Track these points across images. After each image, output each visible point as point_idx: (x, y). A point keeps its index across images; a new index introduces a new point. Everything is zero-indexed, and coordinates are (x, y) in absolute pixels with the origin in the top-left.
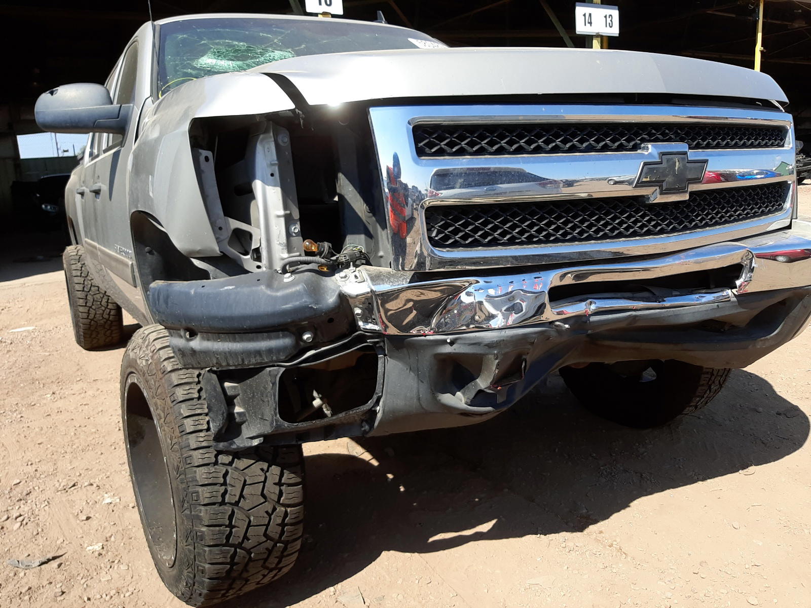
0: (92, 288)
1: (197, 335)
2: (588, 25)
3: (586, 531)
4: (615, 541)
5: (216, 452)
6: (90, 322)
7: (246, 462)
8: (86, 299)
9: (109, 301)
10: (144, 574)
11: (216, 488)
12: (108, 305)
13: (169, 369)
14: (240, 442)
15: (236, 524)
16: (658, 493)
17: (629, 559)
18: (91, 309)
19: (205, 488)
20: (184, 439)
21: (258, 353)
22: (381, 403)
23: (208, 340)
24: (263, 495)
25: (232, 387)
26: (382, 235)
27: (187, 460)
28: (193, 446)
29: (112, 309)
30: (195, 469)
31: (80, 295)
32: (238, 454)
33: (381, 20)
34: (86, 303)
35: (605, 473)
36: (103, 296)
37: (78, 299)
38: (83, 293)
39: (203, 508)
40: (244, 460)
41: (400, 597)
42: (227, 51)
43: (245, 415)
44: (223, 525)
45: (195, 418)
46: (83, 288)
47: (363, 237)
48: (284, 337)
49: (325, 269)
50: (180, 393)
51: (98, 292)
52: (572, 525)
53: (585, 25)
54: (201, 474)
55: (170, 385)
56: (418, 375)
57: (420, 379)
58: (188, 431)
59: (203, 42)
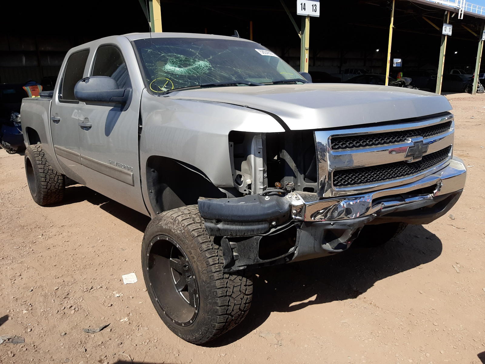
0: (49, 171)
1: (222, 222)
2: (303, 10)
3: (358, 298)
4: (372, 301)
5: (223, 273)
6: (48, 191)
7: (235, 276)
8: (46, 177)
9: (59, 178)
10: (158, 330)
11: (224, 289)
12: (58, 181)
13: (196, 235)
14: (234, 268)
15: (231, 305)
16: (384, 279)
17: (380, 309)
18: (48, 183)
19: (220, 290)
20: (209, 268)
21: (253, 230)
22: (297, 249)
23: (228, 225)
24: (240, 291)
25: (233, 244)
26: (300, 177)
27: (211, 278)
28: (214, 271)
29: (61, 183)
30: (215, 281)
31: (42, 175)
32: (231, 274)
33: (237, 35)
34: (46, 180)
35: (358, 270)
36: (55, 176)
37: (41, 178)
38: (44, 174)
39: (218, 299)
40: (233, 276)
41: (288, 332)
42: (176, 61)
43: (238, 256)
44: (225, 305)
45: (213, 258)
46: (44, 171)
47: (292, 177)
48: (265, 224)
49: (280, 193)
50: (204, 246)
51: (52, 173)
52: (351, 295)
53: (302, 10)
54: (218, 284)
55: (198, 243)
56: (315, 238)
57: (315, 239)
58: (211, 264)
59: (162, 55)
